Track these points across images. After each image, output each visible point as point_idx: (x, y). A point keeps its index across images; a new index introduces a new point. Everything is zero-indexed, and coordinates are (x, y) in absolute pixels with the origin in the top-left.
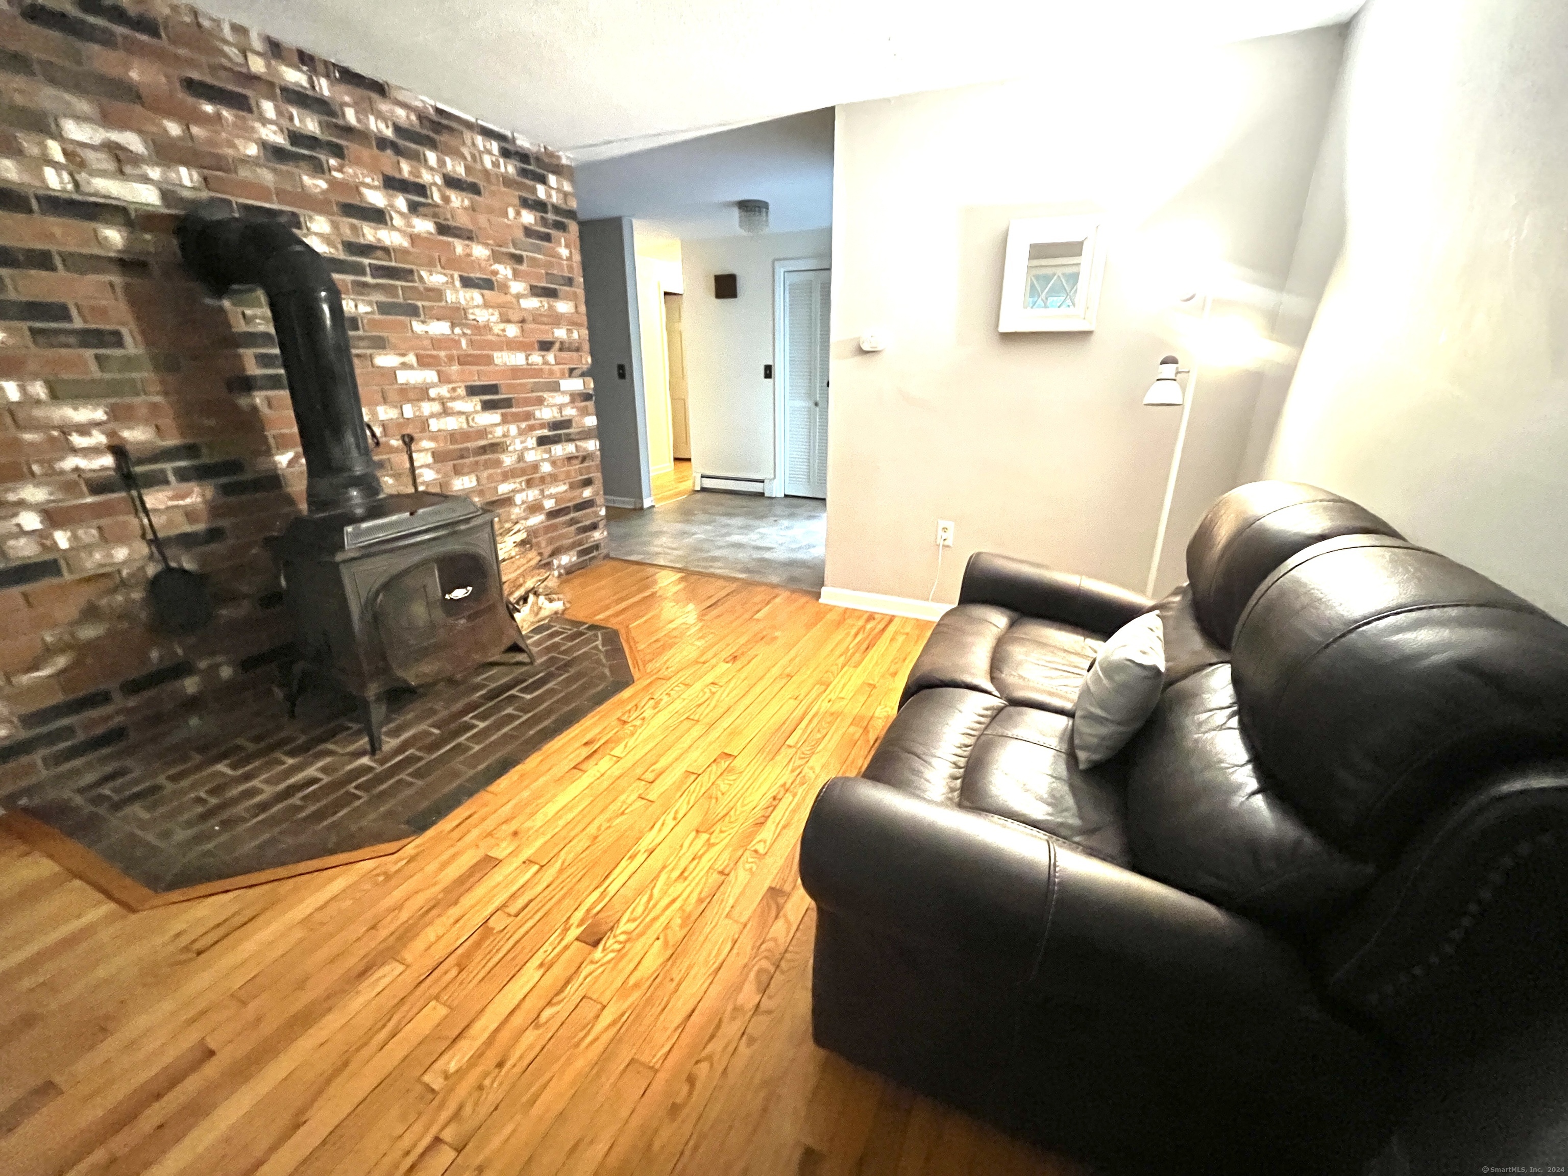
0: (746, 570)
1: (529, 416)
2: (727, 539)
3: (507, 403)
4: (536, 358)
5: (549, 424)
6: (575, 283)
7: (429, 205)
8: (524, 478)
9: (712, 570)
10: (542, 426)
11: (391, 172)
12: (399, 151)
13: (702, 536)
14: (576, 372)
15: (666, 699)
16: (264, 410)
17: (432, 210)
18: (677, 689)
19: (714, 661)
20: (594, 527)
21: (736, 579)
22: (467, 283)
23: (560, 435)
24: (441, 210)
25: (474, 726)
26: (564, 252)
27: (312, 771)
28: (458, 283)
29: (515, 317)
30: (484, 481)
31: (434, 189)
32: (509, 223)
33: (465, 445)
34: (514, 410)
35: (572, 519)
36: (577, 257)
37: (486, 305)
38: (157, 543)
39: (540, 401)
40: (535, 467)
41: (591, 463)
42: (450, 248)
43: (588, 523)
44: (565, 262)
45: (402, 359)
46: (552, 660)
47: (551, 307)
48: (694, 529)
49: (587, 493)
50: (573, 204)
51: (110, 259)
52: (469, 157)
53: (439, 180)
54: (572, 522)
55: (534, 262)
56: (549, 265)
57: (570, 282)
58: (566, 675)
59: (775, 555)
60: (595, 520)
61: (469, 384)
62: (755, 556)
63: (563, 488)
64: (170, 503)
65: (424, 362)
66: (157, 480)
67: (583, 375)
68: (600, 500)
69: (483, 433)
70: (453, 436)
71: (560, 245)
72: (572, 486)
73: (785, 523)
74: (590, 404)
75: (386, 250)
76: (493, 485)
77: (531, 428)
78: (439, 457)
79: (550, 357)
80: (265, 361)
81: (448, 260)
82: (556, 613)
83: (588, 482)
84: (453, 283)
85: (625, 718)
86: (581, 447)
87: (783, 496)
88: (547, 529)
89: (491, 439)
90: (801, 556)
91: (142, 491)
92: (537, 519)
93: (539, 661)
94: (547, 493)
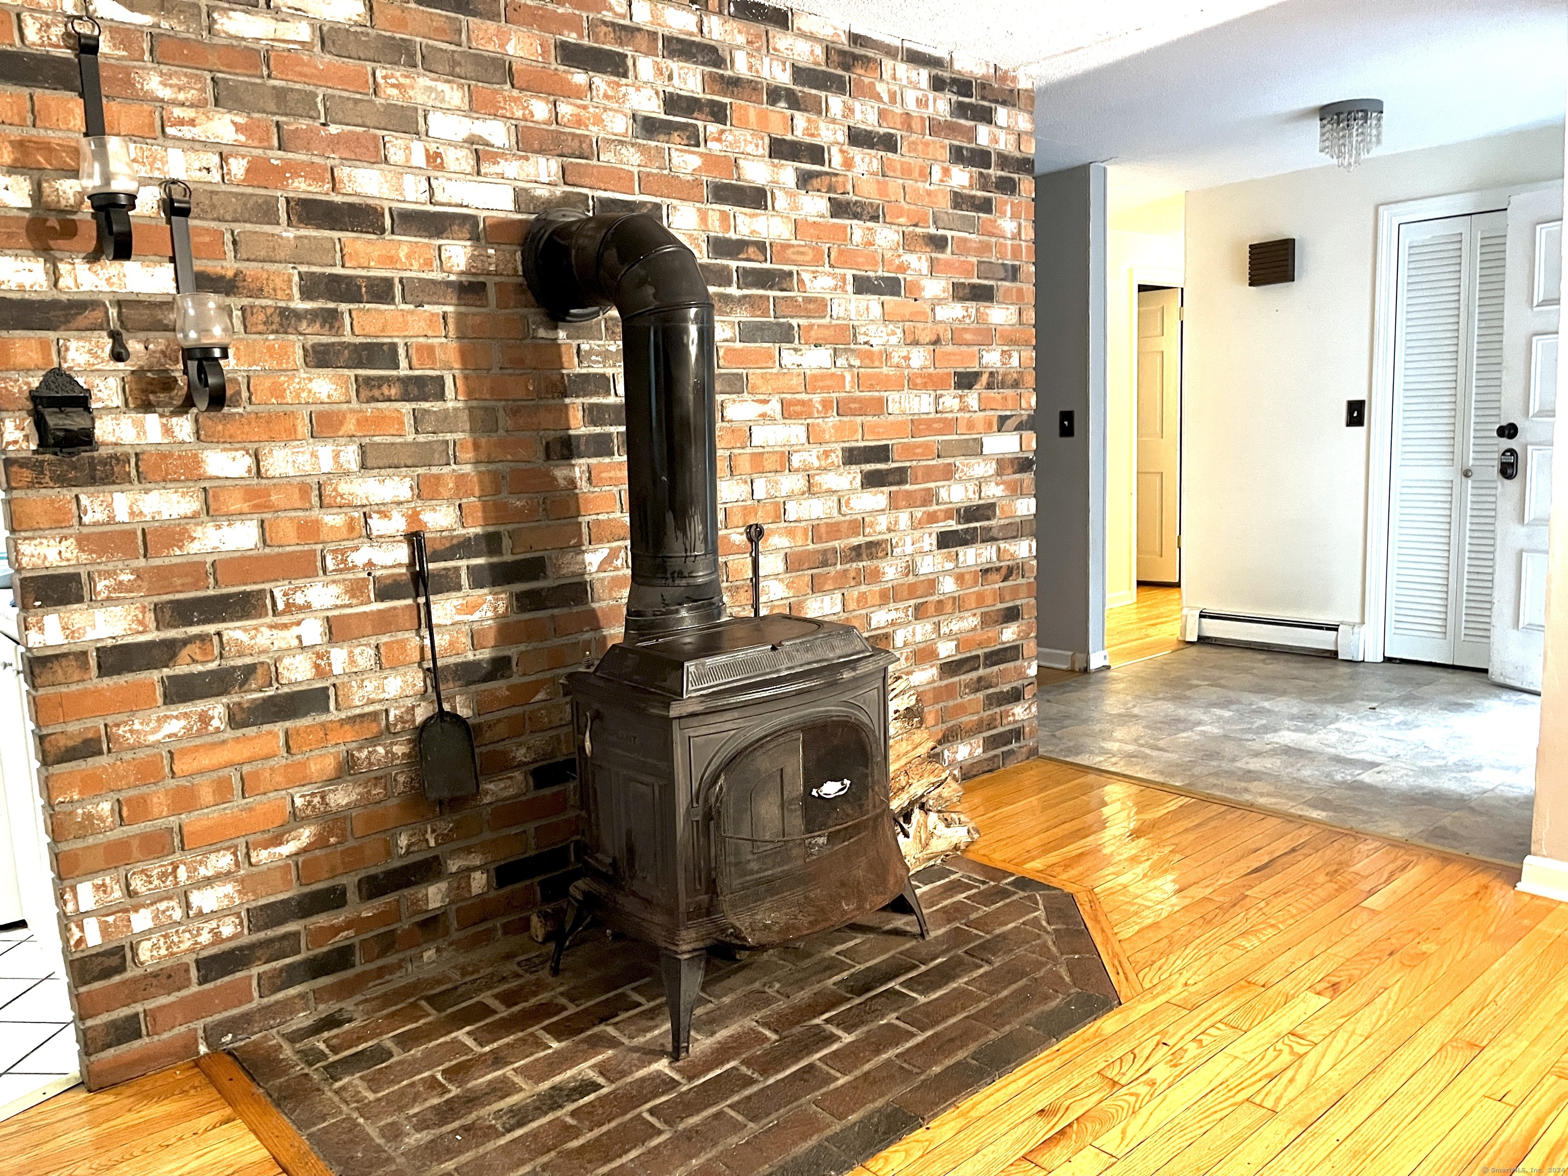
0: (1322, 803)
1: (929, 497)
2: (1269, 737)
3: (900, 476)
4: (950, 400)
5: (958, 510)
6: (1022, 275)
7: (827, 173)
8: (912, 602)
9: (1248, 797)
10: (948, 515)
11: (779, 133)
12: (794, 102)
13: (1215, 730)
14: (1010, 423)
15: (1192, 1050)
16: (583, 485)
17: (826, 180)
18: (1212, 1031)
19: (1287, 986)
20: (1016, 696)
21: (1305, 821)
22: (863, 286)
23: (976, 528)
24: (840, 179)
25: (832, 1038)
26: (1008, 226)
27: (585, 1069)
28: (850, 288)
29: (926, 337)
30: (852, 605)
31: (835, 150)
32: (932, 188)
33: (830, 545)
34: (907, 487)
35: (980, 679)
36: (1028, 233)
37: (886, 319)
38: (434, 674)
39: (948, 473)
40: (932, 584)
41: (1020, 581)
42: (845, 235)
43: (1006, 688)
44: (1009, 242)
45: (762, 408)
46: (956, 936)
47: (980, 318)
48: (1198, 714)
49: (1010, 634)
50: (1030, 149)
51: (448, 284)
52: (886, 98)
53: (842, 137)
54: (980, 684)
55: (963, 247)
56: (985, 248)
57: (1013, 273)
58: (986, 968)
59: (1383, 776)
60: (1018, 684)
61: (847, 445)
62: (1339, 777)
63: (970, 621)
64: (458, 618)
65: (789, 411)
66: (449, 583)
67: (1019, 427)
68: (1030, 647)
69: (858, 526)
70: (816, 531)
71: (1003, 214)
72: (987, 620)
73: (1397, 714)
74: (1028, 478)
75: (761, 246)
76: (864, 612)
77: (932, 518)
78: (793, 563)
79: (972, 398)
80: (594, 415)
81: (841, 253)
82: (956, 848)
83: (1011, 615)
84: (843, 289)
85: (1112, 1073)
86: (1006, 551)
87: (1381, 659)
88: (939, 694)
89: (869, 535)
90: (1449, 784)
91: (432, 598)
92: (925, 675)
93: (935, 933)
94: (944, 630)
